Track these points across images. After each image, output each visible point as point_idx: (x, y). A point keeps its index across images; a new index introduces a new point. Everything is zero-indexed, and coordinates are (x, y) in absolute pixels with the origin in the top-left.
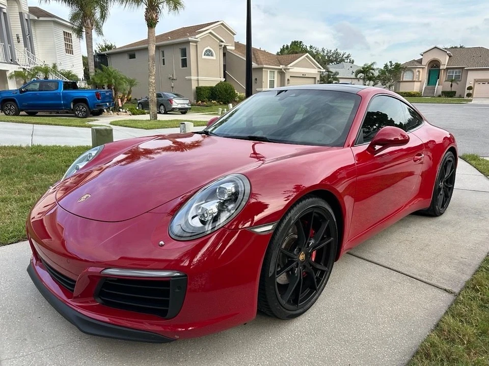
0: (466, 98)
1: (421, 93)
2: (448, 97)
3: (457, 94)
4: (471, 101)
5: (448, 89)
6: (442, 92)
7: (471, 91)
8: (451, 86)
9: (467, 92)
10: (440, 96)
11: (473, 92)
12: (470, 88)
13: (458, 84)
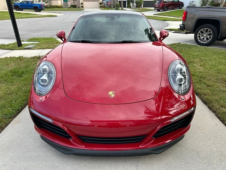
0: (81, 8)
1: (62, 6)
2: (74, 8)
3: (77, 6)
4: (84, 9)
5: (73, 4)
6: (71, 5)
7: (82, 5)
8: (74, 3)
9: (81, 5)
10: (70, 7)
11: (83, 5)
12: (82, 4)
13: (76, 1)
